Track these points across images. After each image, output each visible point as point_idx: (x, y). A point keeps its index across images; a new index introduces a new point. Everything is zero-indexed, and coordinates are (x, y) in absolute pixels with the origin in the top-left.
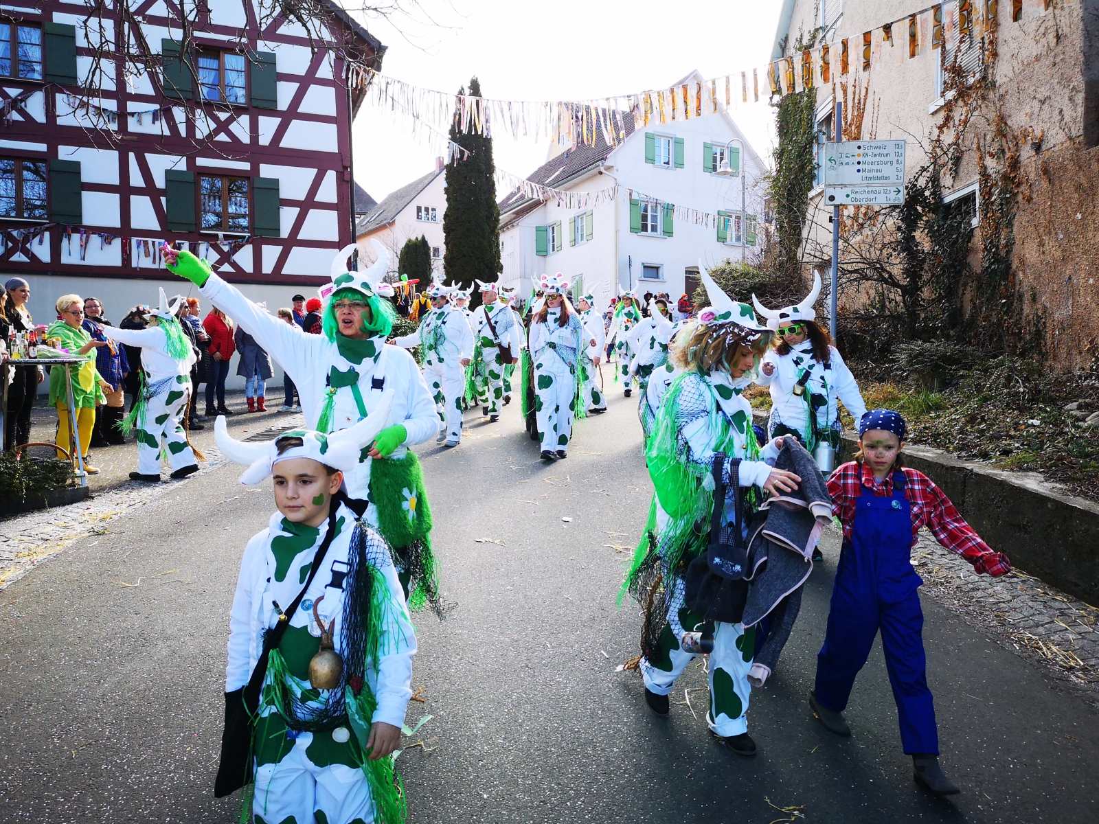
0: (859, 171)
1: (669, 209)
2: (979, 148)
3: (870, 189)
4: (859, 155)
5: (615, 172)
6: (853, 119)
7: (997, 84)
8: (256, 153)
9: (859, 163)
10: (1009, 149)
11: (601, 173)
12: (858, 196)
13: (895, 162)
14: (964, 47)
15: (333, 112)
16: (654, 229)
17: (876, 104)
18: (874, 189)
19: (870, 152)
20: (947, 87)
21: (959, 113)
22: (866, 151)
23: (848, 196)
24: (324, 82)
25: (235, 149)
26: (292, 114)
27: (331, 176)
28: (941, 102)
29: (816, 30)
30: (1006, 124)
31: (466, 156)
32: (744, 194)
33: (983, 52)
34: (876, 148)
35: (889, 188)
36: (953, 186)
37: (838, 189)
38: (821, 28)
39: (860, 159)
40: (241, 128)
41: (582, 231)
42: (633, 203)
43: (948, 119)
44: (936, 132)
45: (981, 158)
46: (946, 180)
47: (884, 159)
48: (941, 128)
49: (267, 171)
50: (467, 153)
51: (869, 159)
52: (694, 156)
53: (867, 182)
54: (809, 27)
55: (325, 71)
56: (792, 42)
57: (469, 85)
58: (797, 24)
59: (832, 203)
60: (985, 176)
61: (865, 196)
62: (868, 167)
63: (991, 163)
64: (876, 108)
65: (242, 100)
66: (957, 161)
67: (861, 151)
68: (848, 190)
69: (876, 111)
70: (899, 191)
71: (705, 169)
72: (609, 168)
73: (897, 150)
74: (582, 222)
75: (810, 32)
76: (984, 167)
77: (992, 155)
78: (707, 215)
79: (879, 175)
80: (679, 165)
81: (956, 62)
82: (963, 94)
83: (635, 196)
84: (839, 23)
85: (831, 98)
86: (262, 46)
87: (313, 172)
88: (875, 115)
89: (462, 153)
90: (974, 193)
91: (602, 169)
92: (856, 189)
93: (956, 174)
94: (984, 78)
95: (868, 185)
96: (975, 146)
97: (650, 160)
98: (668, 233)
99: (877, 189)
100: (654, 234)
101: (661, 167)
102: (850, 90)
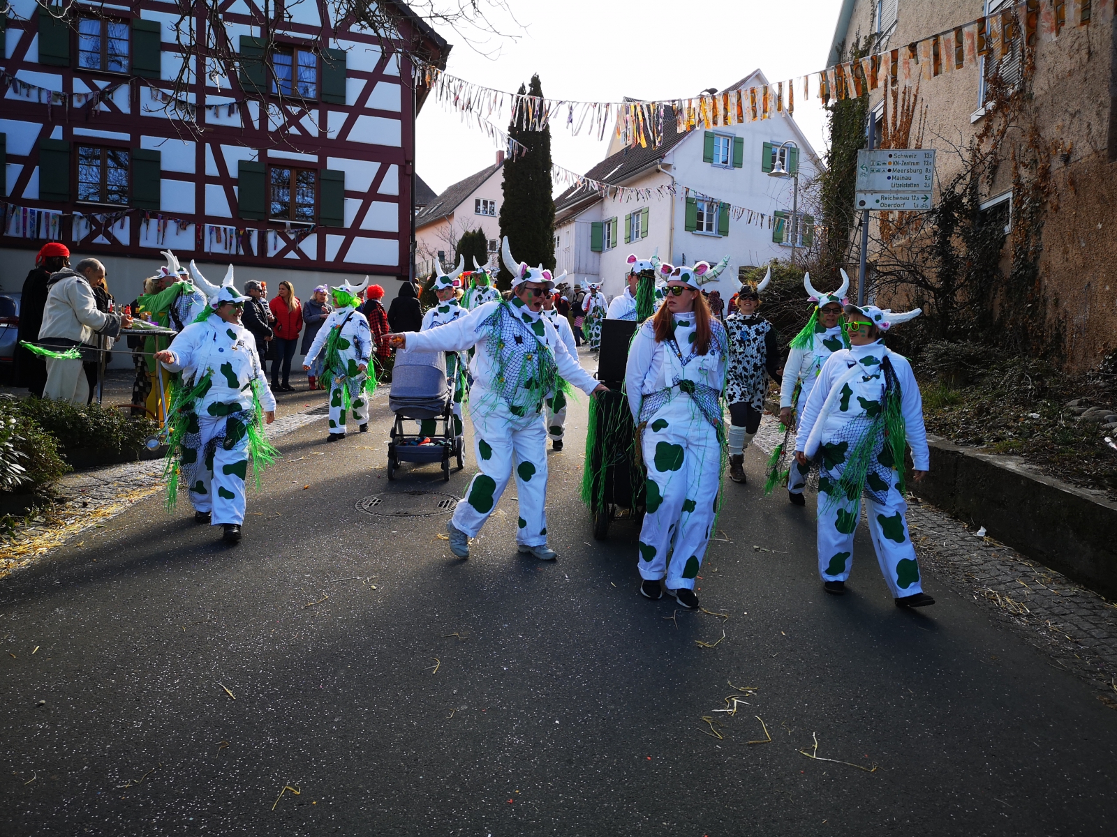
0: (889, 178)
1: (725, 207)
2: (1014, 158)
3: (899, 195)
4: (890, 163)
5: (673, 170)
6: (901, 125)
7: (1034, 97)
8: (325, 147)
9: (889, 170)
10: (1041, 160)
11: (658, 171)
12: (888, 202)
13: (924, 170)
14: (1006, 59)
15: (398, 108)
16: (709, 228)
17: (924, 112)
18: (903, 195)
19: (900, 160)
20: (988, 97)
21: (998, 124)
22: (897, 159)
23: (877, 201)
24: (390, 79)
25: (304, 142)
26: (360, 109)
27: (394, 170)
28: (982, 112)
29: (872, 36)
30: (1039, 135)
31: (524, 152)
32: (795, 195)
33: (1023, 64)
34: (906, 156)
35: (917, 195)
36: (989, 194)
37: (869, 195)
38: (876, 34)
39: (891, 167)
40: (310, 123)
41: (637, 228)
42: (689, 202)
43: (988, 128)
44: (976, 140)
45: (1016, 168)
46: (984, 188)
47: (914, 168)
48: (980, 137)
49: (333, 163)
50: (525, 149)
51: (900, 167)
52: (753, 154)
53: (895, 189)
54: (865, 33)
55: (392, 68)
56: (849, 47)
57: (530, 82)
58: (854, 29)
59: (862, 208)
60: (1018, 185)
61: (894, 202)
62: (898, 175)
63: (1024, 172)
64: (923, 116)
65: (312, 94)
66: (994, 169)
67: (891, 160)
68: (878, 196)
69: (923, 119)
70: (927, 198)
71: (764, 169)
72: (667, 166)
73: (926, 159)
74: (638, 219)
75: (865, 37)
76: (1019, 177)
77: (1026, 166)
78: (763, 216)
79: (909, 182)
80: (738, 163)
81: (998, 74)
82: (1000, 106)
83: (691, 195)
84: (893, 30)
85: (882, 103)
86: (333, 44)
87: (377, 165)
88: (922, 122)
89: (520, 149)
90: (1007, 201)
91: (659, 167)
92: (886, 195)
93: (992, 182)
94: (1022, 91)
95: (897, 192)
96: (1010, 156)
97: (708, 158)
98: (723, 232)
99: (906, 195)
100: (709, 233)
101: (718, 166)
102: (900, 97)
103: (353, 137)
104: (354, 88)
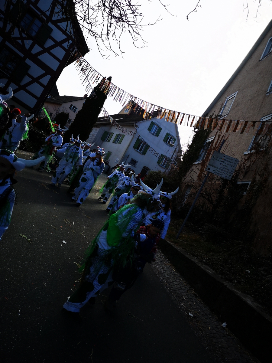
0: (221, 164)
1: (148, 147)
2: (255, 171)
4: (223, 159)
5: (138, 128)
6: (218, 146)
7: (270, 154)
11: (133, 126)
12: (217, 172)
13: (233, 166)
14: (263, 139)
15: (61, 58)
16: (141, 150)
19: (227, 160)
20: (252, 148)
21: (253, 158)
23: (214, 170)
24: (64, 48)
25: (22, 48)
26: (48, 50)
27: (48, 77)
28: (249, 152)
29: (218, 115)
30: (268, 167)
32: (174, 153)
33: (269, 142)
34: (229, 159)
35: (227, 173)
36: (242, 179)
37: (212, 167)
38: (220, 115)
39: (223, 161)
40: (28, 43)
41: (119, 140)
42: (138, 139)
43: (249, 158)
44: (244, 161)
45: (255, 174)
46: (241, 177)
47: (230, 164)
48: (246, 160)
49: (28, 61)
50: (96, 97)
51: (226, 162)
52: (163, 134)
53: (222, 168)
54: (216, 113)
55: (66, 45)
57: (108, 78)
59: (208, 170)
60: (254, 180)
61: (219, 173)
62: (224, 164)
63: (258, 177)
64: (227, 146)
65: (34, 34)
66: (247, 172)
68: (215, 169)
69: (226, 147)
70: (230, 176)
71: (164, 141)
72: (137, 126)
73: (235, 162)
74: (120, 137)
75: (216, 115)
76: (255, 178)
77: (259, 175)
78: (158, 154)
79: (227, 168)
80: (157, 135)
81: (259, 142)
83: (140, 138)
84: (226, 116)
85: (214, 137)
86: (50, 24)
87: (43, 72)
90: (248, 184)
91: (134, 125)
92: (217, 169)
93: (244, 177)
94: (266, 150)
95: (222, 170)
96: (254, 170)
97: (150, 129)
98: (144, 153)
99: (224, 172)
100: (140, 152)
101: (151, 133)
102: (221, 137)
103: (40, 57)
104: (49, 43)
